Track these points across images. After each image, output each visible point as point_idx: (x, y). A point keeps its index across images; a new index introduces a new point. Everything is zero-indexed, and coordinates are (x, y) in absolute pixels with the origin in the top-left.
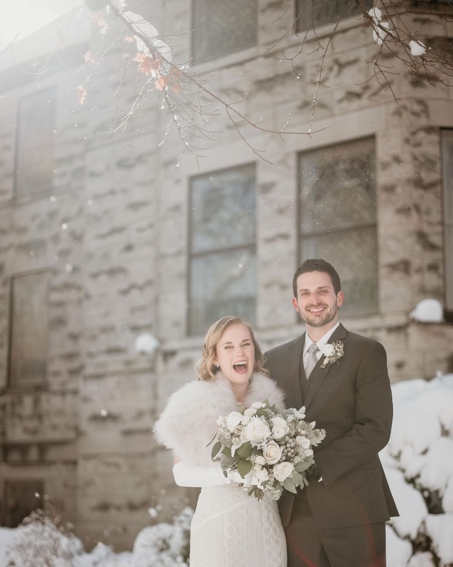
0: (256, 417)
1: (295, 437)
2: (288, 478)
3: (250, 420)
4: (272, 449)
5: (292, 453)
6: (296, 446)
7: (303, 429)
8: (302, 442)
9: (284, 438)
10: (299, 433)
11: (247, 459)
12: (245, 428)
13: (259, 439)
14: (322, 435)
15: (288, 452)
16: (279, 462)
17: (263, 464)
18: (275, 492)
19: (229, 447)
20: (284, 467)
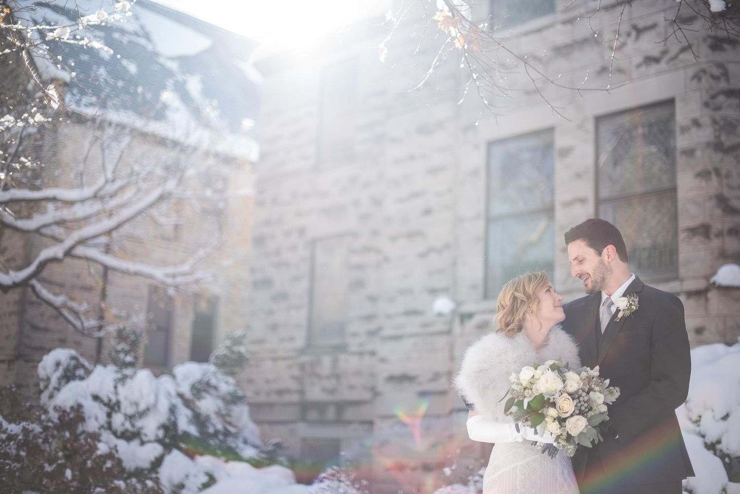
0: (549, 371)
1: (588, 393)
2: (581, 433)
3: (543, 374)
4: (565, 402)
5: (586, 408)
6: (589, 401)
7: (597, 386)
8: (596, 397)
9: (577, 392)
10: (592, 389)
11: (540, 412)
12: (538, 381)
13: (552, 392)
14: (616, 393)
15: (581, 406)
16: (572, 415)
17: (555, 416)
18: (569, 447)
19: (521, 399)
20: (577, 421)
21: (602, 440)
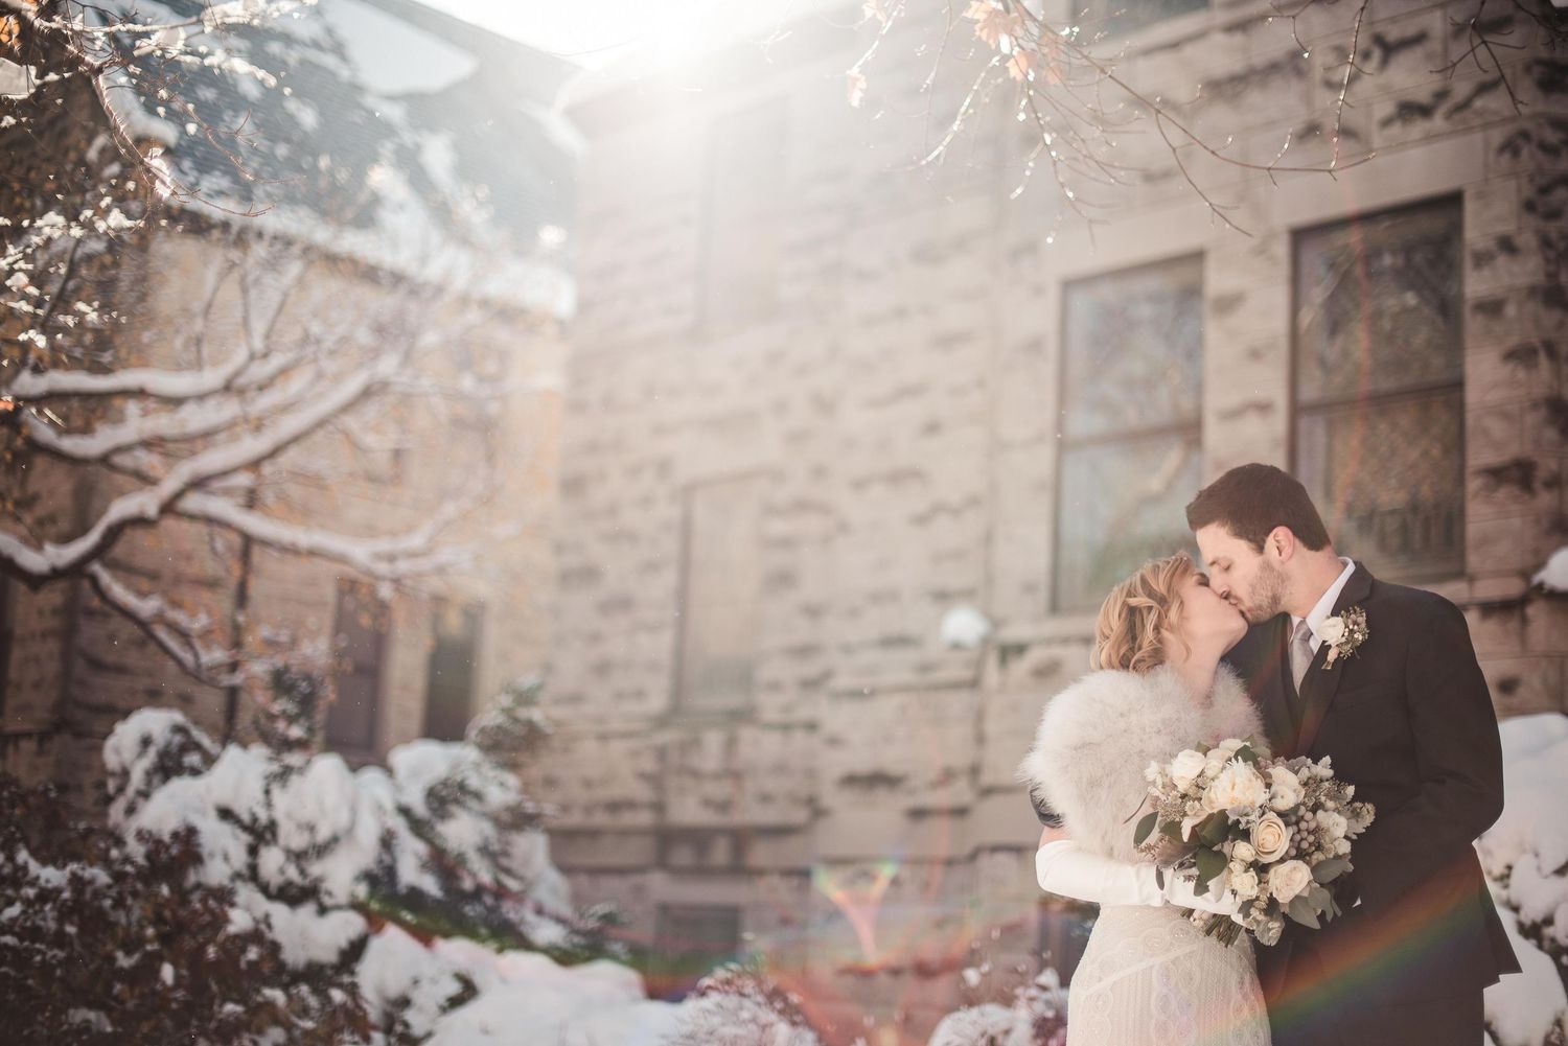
0: (1237, 760)
1: (1314, 813)
2: (1297, 897)
3: (1224, 768)
4: (1271, 829)
5: (1310, 844)
6: (1317, 831)
7: (1331, 800)
8: (1331, 823)
9: (1297, 807)
10: (1322, 804)
11: (1215, 848)
12: (1213, 784)
13: (1245, 807)
15: (1302, 839)
16: (1282, 860)
17: (1250, 859)
18: (1270, 925)
19: (1177, 820)
20: (1291, 871)
21: (1339, 914)
